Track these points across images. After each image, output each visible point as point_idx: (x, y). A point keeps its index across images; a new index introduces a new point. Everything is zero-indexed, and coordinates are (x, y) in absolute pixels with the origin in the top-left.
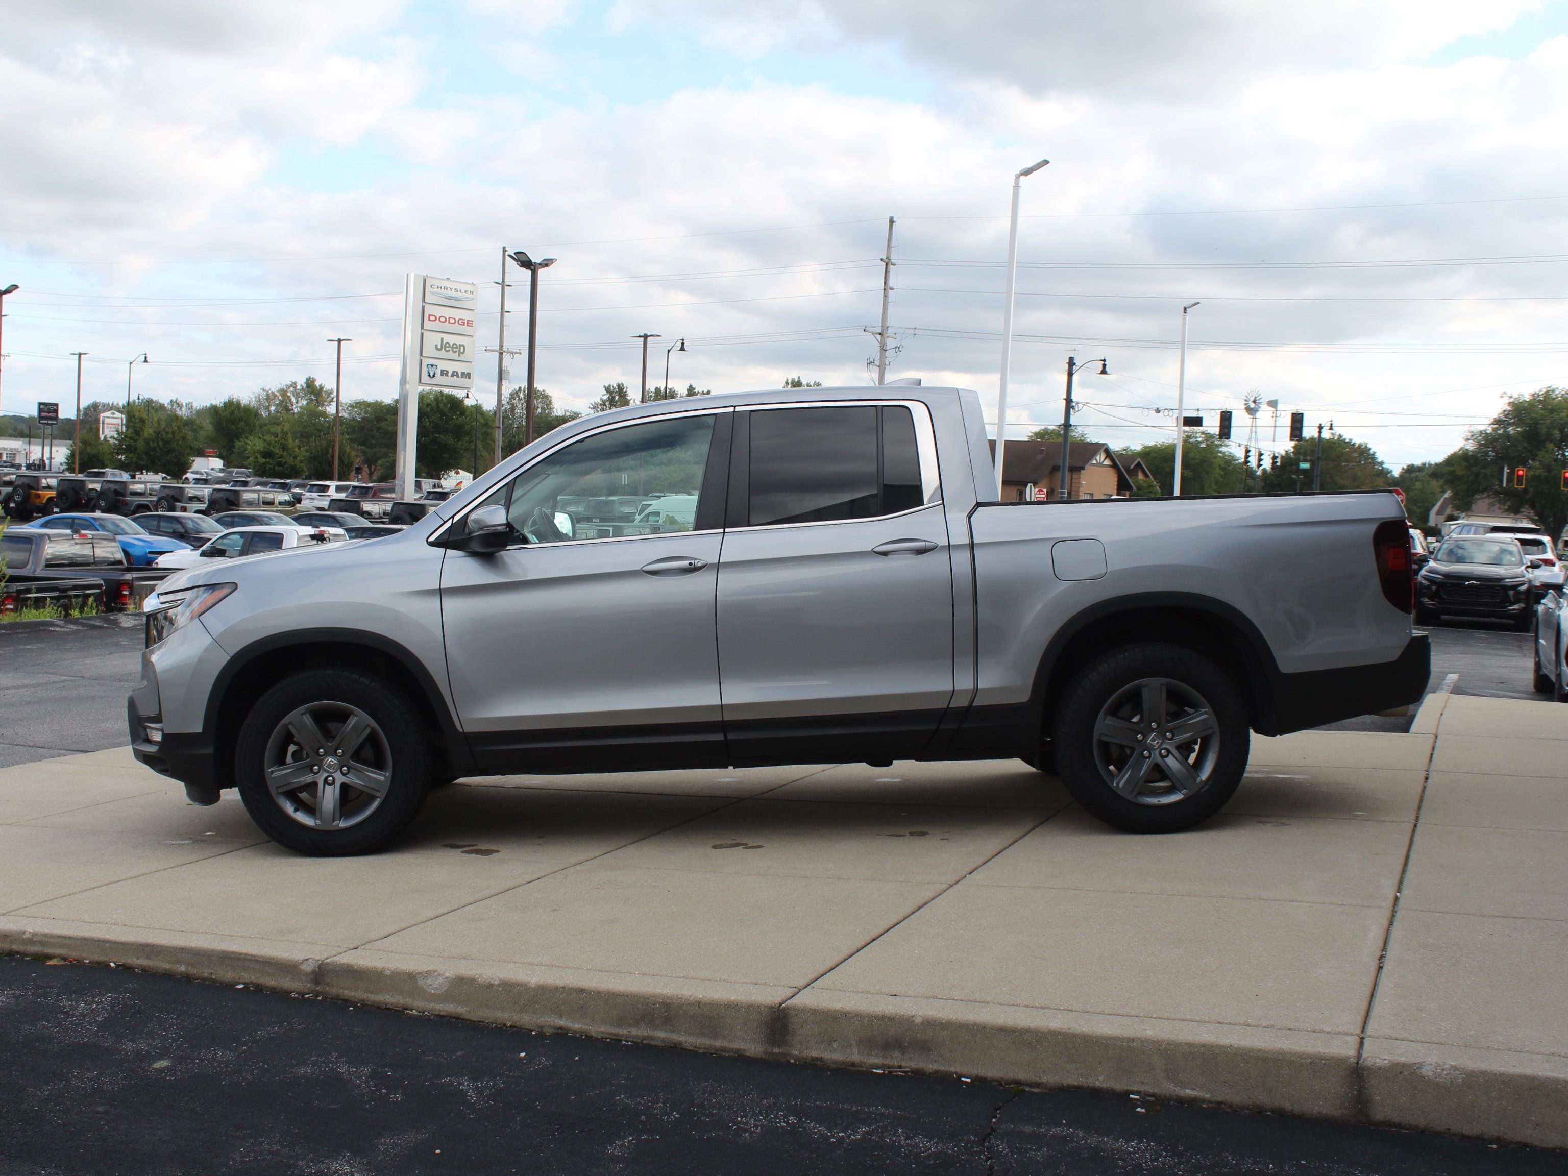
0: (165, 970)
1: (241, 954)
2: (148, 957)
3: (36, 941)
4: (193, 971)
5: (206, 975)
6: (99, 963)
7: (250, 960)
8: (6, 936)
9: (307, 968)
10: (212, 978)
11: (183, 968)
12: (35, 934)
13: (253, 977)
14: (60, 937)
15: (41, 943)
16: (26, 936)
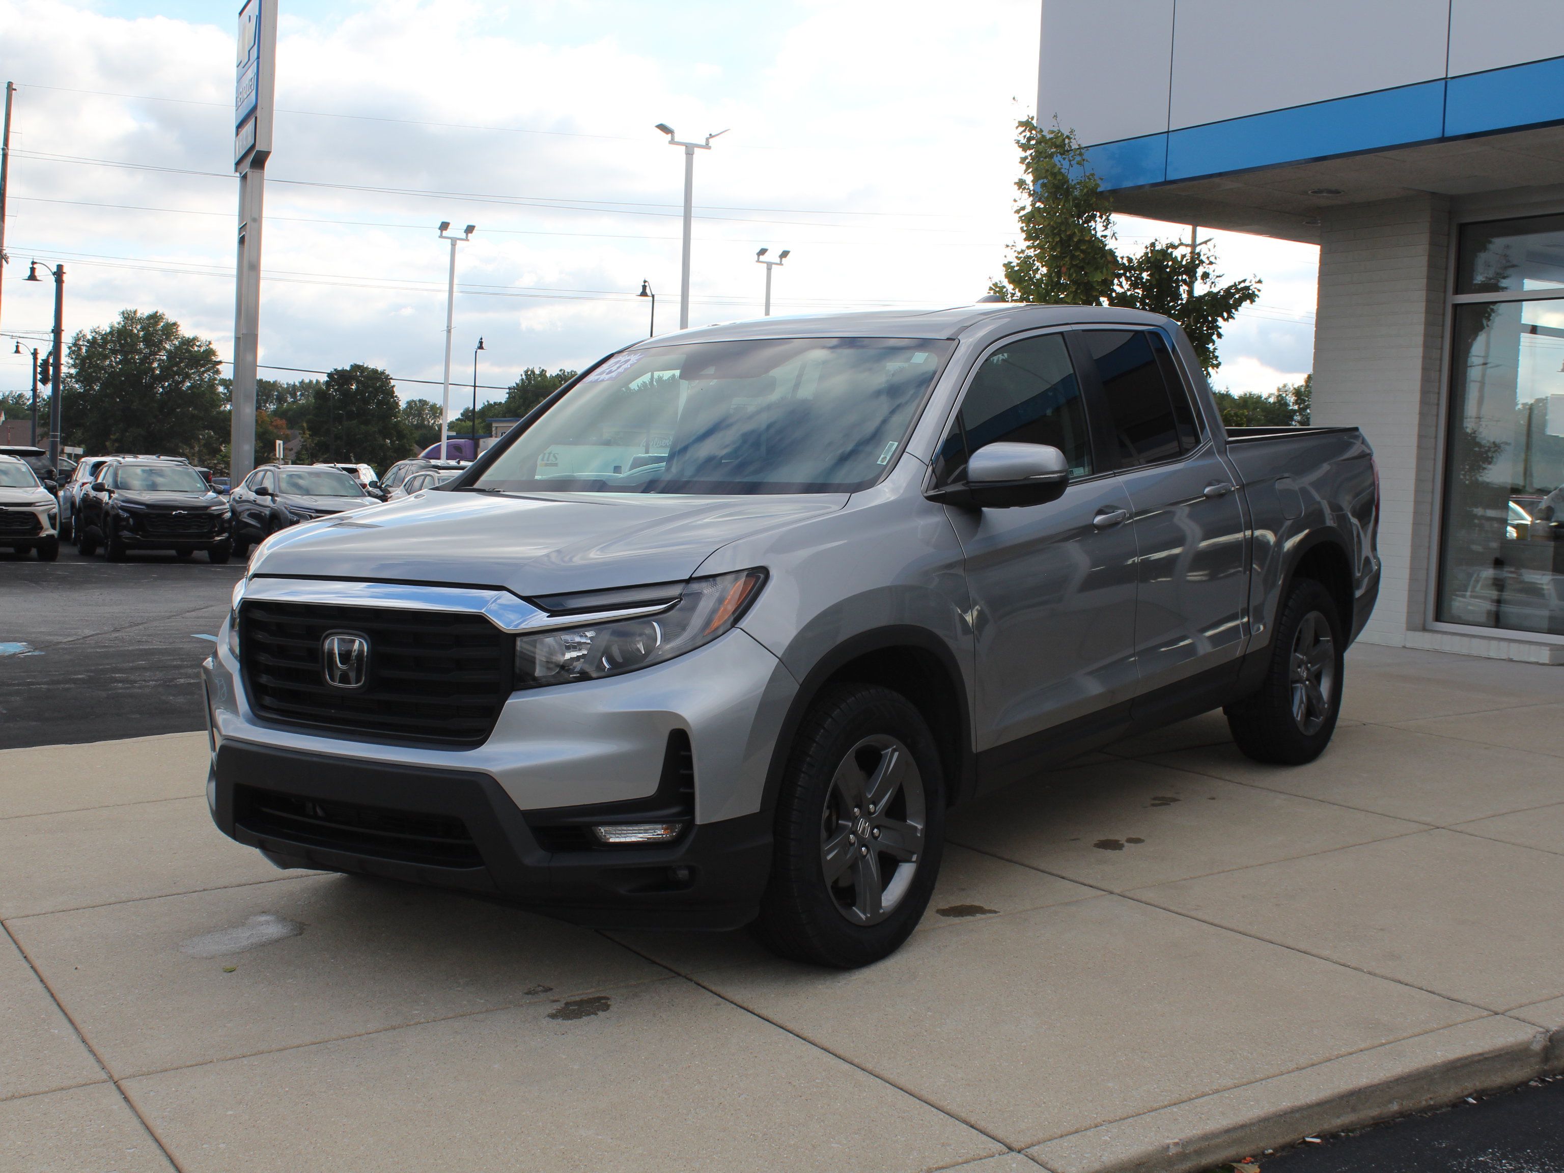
0: (1373, 1118)
1: (1466, 1058)
2: (1354, 1110)
3: (1189, 1154)
4: (1408, 1104)
5: (1424, 1103)
6: (1291, 1146)
7: (1479, 1061)
8: (1139, 1165)
9: (1537, 1047)
10: (1430, 1105)
11: (1395, 1107)
12: (1186, 1143)
13: (1477, 1084)
14: (1227, 1131)
15: (1199, 1153)
16: (1173, 1151)
